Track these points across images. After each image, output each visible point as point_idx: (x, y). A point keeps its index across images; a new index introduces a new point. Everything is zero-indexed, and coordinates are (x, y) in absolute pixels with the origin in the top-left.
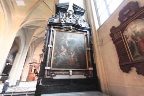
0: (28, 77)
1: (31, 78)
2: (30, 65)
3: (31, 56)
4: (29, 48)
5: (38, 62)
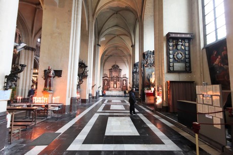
5: (109, 77)
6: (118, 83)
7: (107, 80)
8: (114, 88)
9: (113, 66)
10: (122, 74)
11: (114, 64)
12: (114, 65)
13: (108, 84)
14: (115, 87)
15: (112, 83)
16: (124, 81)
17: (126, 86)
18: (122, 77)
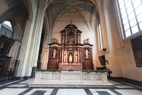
0: (48, 62)
1: (54, 64)
2: (49, 46)
3: (49, 34)
4: (45, 18)
5: (60, 43)
6: (76, 53)
7: (56, 48)
8: (68, 62)
9: (67, 27)
10: (83, 39)
11: (69, 23)
12: (69, 25)
13: (59, 56)
14: (71, 59)
15: (65, 55)
16: (87, 51)
17: (91, 59)
18: (82, 43)
